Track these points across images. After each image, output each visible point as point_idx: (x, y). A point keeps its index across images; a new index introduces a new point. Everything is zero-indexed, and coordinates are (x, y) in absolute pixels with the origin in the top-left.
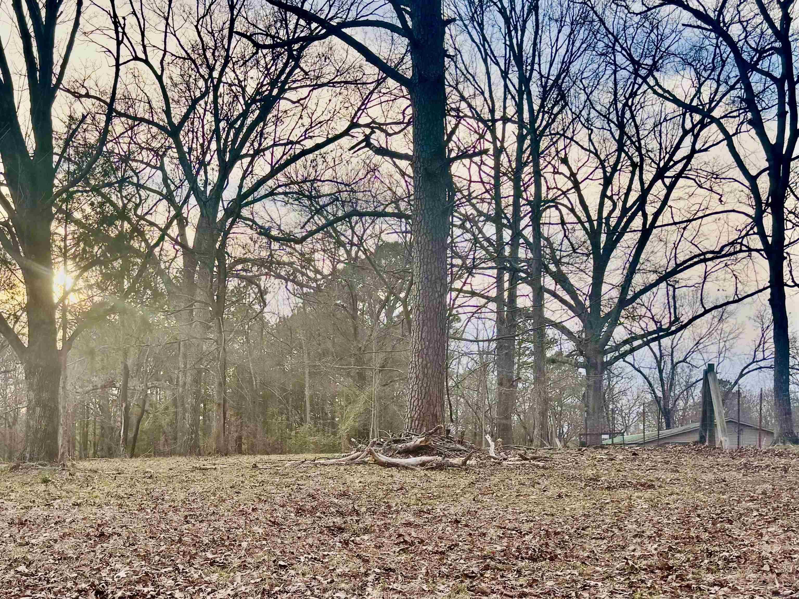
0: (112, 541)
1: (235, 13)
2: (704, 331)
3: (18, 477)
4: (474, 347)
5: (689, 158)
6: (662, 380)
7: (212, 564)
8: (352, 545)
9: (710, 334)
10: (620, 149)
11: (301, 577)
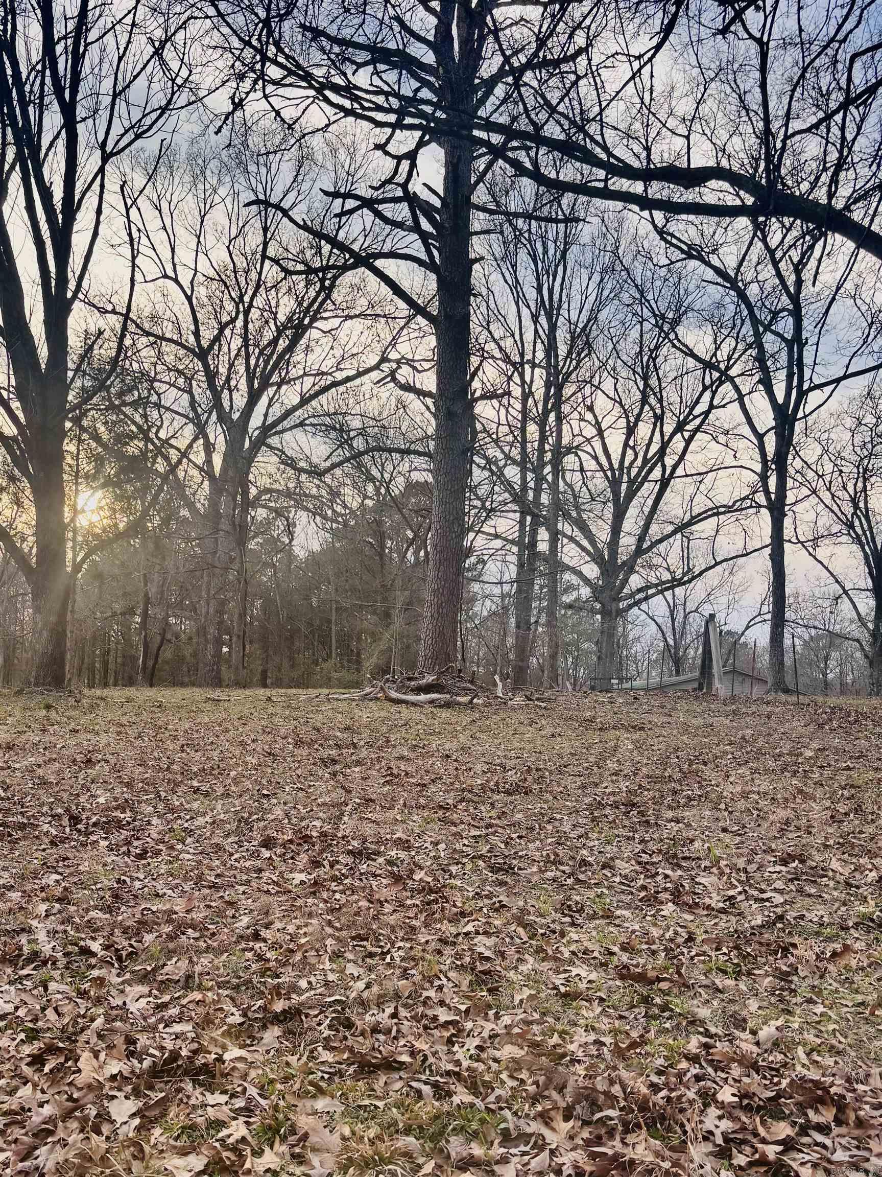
0: (97, 768)
1: (269, 236)
2: (716, 583)
3: (22, 702)
4: (497, 590)
5: (707, 413)
6: (674, 629)
7: (195, 792)
8: (340, 778)
9: (721, 585)
10: (644, 401)
11: (282, 806)
